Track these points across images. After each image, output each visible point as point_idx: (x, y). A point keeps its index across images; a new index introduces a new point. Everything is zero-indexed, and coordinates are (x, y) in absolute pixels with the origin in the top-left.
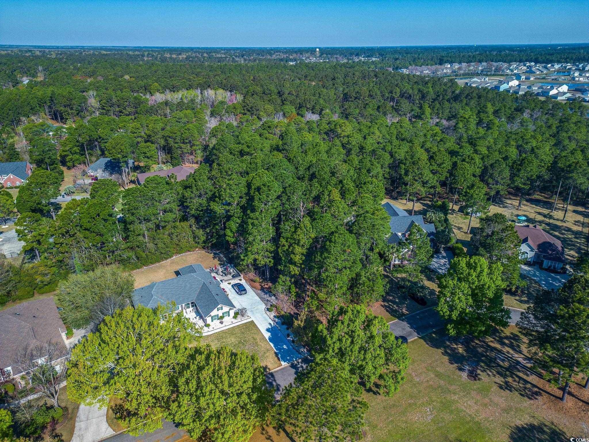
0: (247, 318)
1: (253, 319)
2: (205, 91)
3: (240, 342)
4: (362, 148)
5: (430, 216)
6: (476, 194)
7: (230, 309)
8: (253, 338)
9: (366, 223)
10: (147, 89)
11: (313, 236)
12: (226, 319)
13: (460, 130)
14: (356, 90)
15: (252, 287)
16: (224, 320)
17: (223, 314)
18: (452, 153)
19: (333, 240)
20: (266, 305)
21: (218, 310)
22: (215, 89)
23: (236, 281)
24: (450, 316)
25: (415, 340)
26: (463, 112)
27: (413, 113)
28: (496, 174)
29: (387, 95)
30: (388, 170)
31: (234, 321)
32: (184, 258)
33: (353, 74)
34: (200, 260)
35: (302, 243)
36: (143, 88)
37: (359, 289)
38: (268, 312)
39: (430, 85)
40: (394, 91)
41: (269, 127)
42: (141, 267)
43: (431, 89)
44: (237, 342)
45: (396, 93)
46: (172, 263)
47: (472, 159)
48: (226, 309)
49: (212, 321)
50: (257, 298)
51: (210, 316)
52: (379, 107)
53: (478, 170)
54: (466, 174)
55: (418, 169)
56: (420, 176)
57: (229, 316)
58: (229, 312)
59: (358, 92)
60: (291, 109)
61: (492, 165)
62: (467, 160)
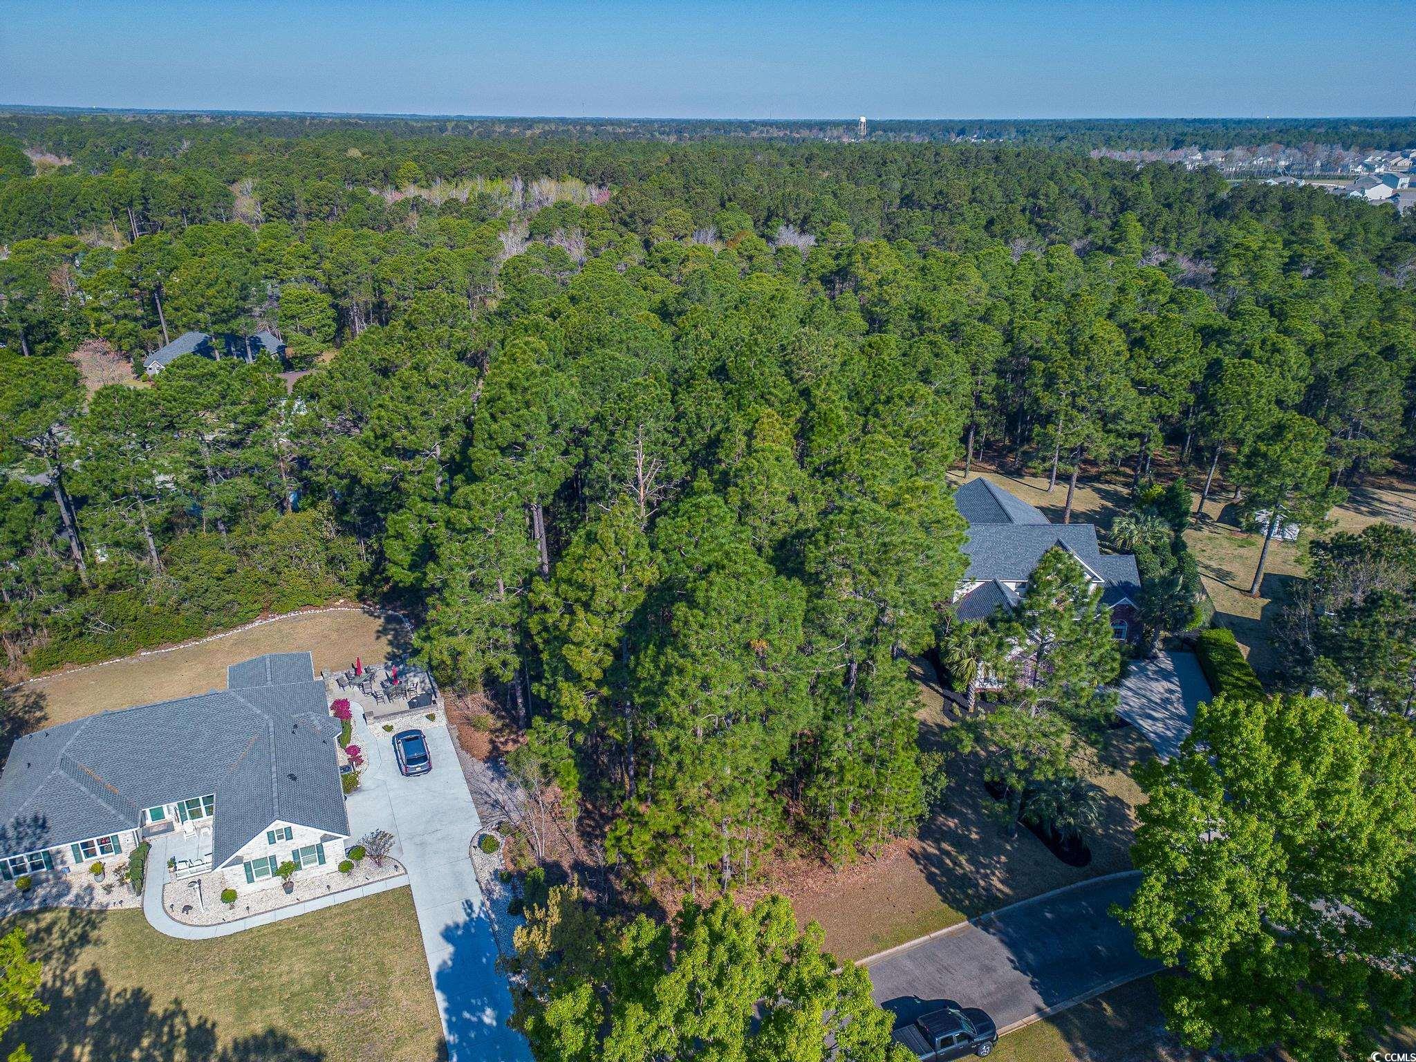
0: (393, 872)
1: (414, 879)
2: (535, 184)
3: (322, 981)
4: (919, 315)
5: (1121, 531)
6: (1292, 460)
7: (325, 839)
8: (380, 964)
9: (859, 535)
10: (388, 178)
11: (650, 575)
12: (309, 872)
13: (1232, 283)
14: (937, 188)
15: (464, 746)
16: (297, 876)
17: (295, 853)
18: (1209, 335)
19: (700, 596)
20: (484, 820)
21: (271, 839)
22: (559, 179)
23: (416, 721)
24: (1186, 955)
25: (1029, 1028)
26: (1241, 233)
27: (1090, 237)
28: (1356, 401)
29: (1022, 201)
30: (992, 380)
31: (339, 881)
32: (286, 628)
33: (937, 154)
34: (334, 636)
35: (600, 603)
36: (381, 175)
37: (821, 792)
38: (478, 854)
39: (1146, 181)
40: (1043, 191)
41: (665, 261)
42: (131, 651)
43: (1147, 188)
44: (308, 982)
45: (1047, 195)
46: (239, 643)
47: (1276, 350)
48: (306, 835)
49: (250, 880)
50: (464, 792)
51: (239, 861)
52: (991, 222)
53: (1293, 386)
54: (1253, 396)
55: (1088, 369)
56: (1095, 394)
57: (322, 860)
58: (320, 849)
59: (941, 192)
60: (741, 221)
61: (1341, 373)
62: (1257, 352)
